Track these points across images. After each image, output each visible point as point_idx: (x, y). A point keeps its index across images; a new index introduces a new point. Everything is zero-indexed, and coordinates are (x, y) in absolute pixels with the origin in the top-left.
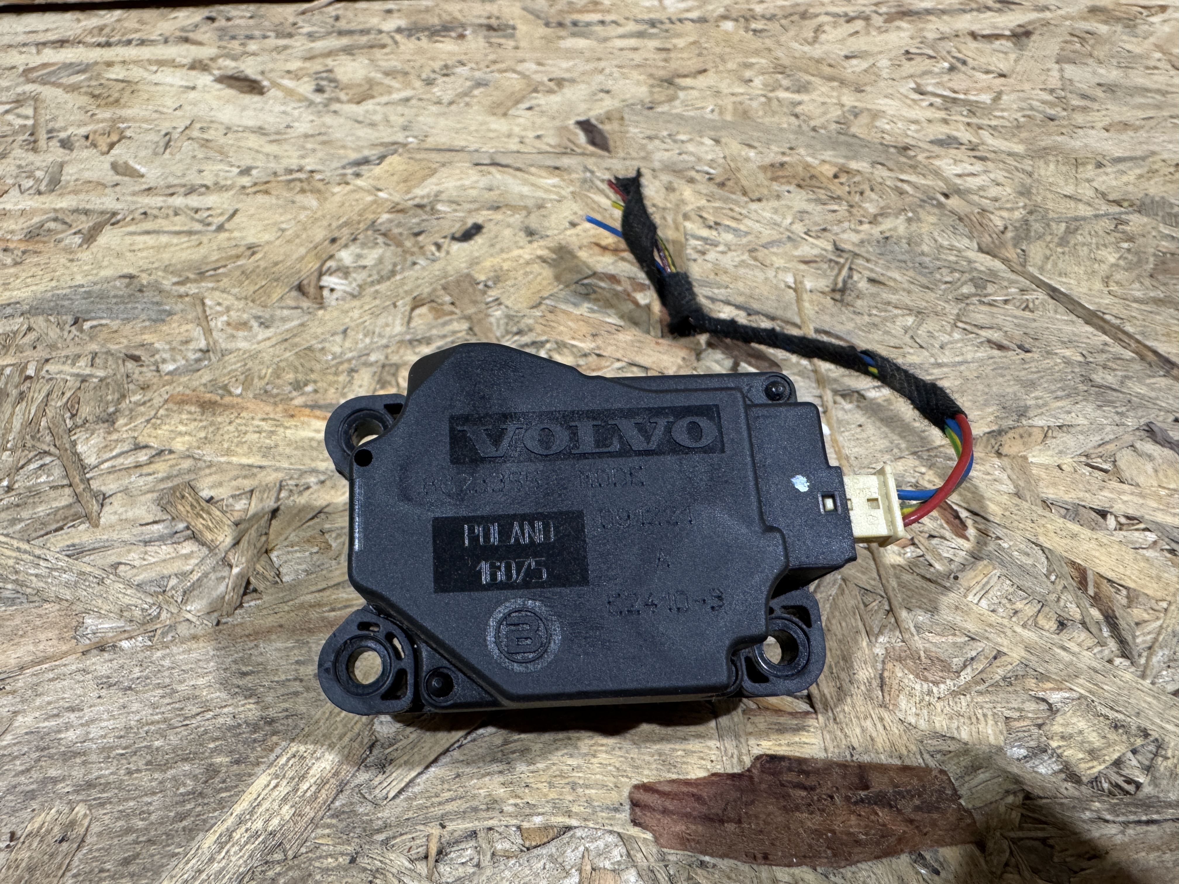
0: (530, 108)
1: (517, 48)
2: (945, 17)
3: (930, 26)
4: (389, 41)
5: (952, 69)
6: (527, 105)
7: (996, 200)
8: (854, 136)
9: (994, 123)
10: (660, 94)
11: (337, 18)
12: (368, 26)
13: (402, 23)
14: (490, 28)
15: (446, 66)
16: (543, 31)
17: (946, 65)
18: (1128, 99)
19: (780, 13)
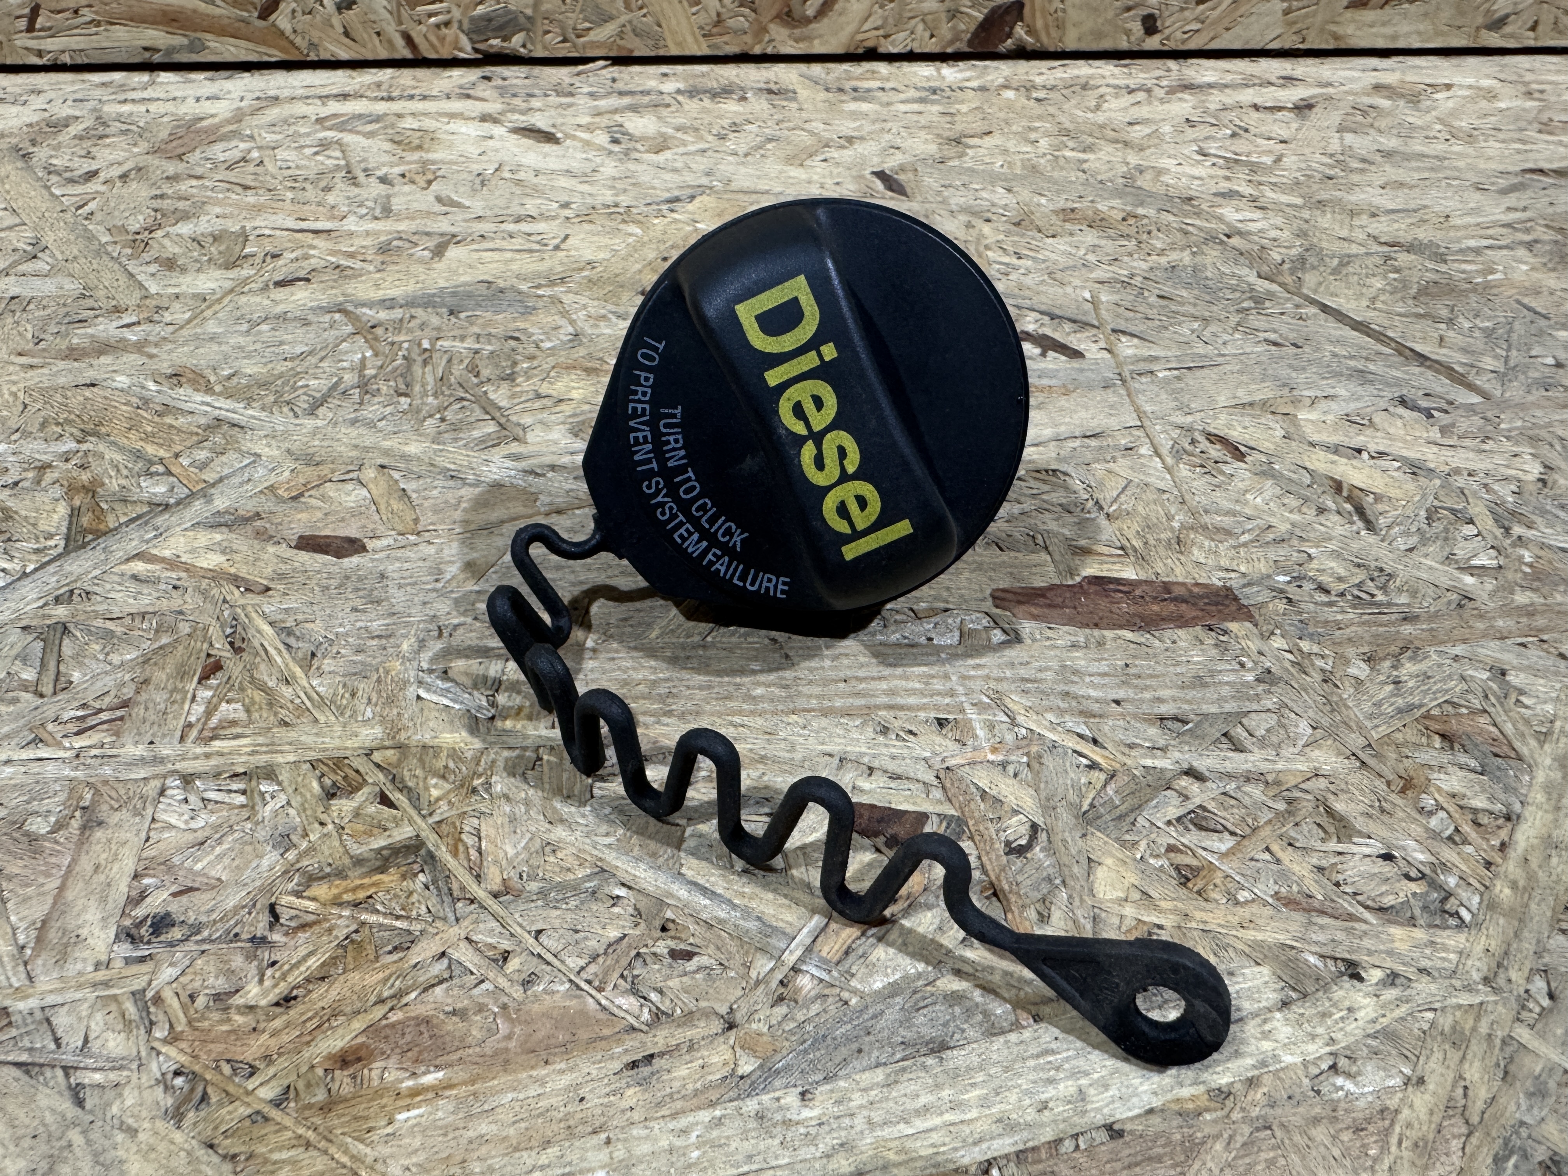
0: (825, 160)
1: (801, 109)
2: (1227, 91)
3: (1211, 98)
4: (673, 102)
5: (1234, 135)
6: (822, 157)
7: (1275, 240)
8: (1140, 188)
9: (1273, 180)
10: (951, 151)
11: (614, 80)
12: (647, 88)
13: (681, 86)
14: (770, 92)
15: (735, 124)
16: (823, 95)
17: (1229, 132)
18: (1406, 163)
19: (1060, 84)
